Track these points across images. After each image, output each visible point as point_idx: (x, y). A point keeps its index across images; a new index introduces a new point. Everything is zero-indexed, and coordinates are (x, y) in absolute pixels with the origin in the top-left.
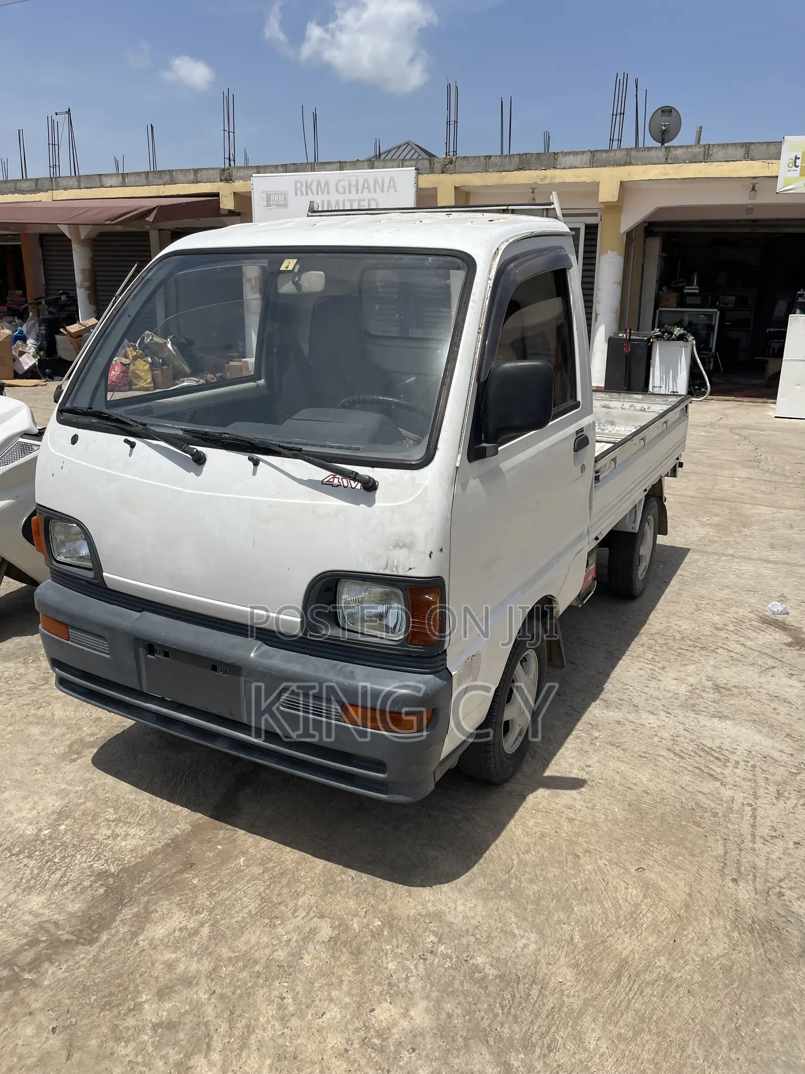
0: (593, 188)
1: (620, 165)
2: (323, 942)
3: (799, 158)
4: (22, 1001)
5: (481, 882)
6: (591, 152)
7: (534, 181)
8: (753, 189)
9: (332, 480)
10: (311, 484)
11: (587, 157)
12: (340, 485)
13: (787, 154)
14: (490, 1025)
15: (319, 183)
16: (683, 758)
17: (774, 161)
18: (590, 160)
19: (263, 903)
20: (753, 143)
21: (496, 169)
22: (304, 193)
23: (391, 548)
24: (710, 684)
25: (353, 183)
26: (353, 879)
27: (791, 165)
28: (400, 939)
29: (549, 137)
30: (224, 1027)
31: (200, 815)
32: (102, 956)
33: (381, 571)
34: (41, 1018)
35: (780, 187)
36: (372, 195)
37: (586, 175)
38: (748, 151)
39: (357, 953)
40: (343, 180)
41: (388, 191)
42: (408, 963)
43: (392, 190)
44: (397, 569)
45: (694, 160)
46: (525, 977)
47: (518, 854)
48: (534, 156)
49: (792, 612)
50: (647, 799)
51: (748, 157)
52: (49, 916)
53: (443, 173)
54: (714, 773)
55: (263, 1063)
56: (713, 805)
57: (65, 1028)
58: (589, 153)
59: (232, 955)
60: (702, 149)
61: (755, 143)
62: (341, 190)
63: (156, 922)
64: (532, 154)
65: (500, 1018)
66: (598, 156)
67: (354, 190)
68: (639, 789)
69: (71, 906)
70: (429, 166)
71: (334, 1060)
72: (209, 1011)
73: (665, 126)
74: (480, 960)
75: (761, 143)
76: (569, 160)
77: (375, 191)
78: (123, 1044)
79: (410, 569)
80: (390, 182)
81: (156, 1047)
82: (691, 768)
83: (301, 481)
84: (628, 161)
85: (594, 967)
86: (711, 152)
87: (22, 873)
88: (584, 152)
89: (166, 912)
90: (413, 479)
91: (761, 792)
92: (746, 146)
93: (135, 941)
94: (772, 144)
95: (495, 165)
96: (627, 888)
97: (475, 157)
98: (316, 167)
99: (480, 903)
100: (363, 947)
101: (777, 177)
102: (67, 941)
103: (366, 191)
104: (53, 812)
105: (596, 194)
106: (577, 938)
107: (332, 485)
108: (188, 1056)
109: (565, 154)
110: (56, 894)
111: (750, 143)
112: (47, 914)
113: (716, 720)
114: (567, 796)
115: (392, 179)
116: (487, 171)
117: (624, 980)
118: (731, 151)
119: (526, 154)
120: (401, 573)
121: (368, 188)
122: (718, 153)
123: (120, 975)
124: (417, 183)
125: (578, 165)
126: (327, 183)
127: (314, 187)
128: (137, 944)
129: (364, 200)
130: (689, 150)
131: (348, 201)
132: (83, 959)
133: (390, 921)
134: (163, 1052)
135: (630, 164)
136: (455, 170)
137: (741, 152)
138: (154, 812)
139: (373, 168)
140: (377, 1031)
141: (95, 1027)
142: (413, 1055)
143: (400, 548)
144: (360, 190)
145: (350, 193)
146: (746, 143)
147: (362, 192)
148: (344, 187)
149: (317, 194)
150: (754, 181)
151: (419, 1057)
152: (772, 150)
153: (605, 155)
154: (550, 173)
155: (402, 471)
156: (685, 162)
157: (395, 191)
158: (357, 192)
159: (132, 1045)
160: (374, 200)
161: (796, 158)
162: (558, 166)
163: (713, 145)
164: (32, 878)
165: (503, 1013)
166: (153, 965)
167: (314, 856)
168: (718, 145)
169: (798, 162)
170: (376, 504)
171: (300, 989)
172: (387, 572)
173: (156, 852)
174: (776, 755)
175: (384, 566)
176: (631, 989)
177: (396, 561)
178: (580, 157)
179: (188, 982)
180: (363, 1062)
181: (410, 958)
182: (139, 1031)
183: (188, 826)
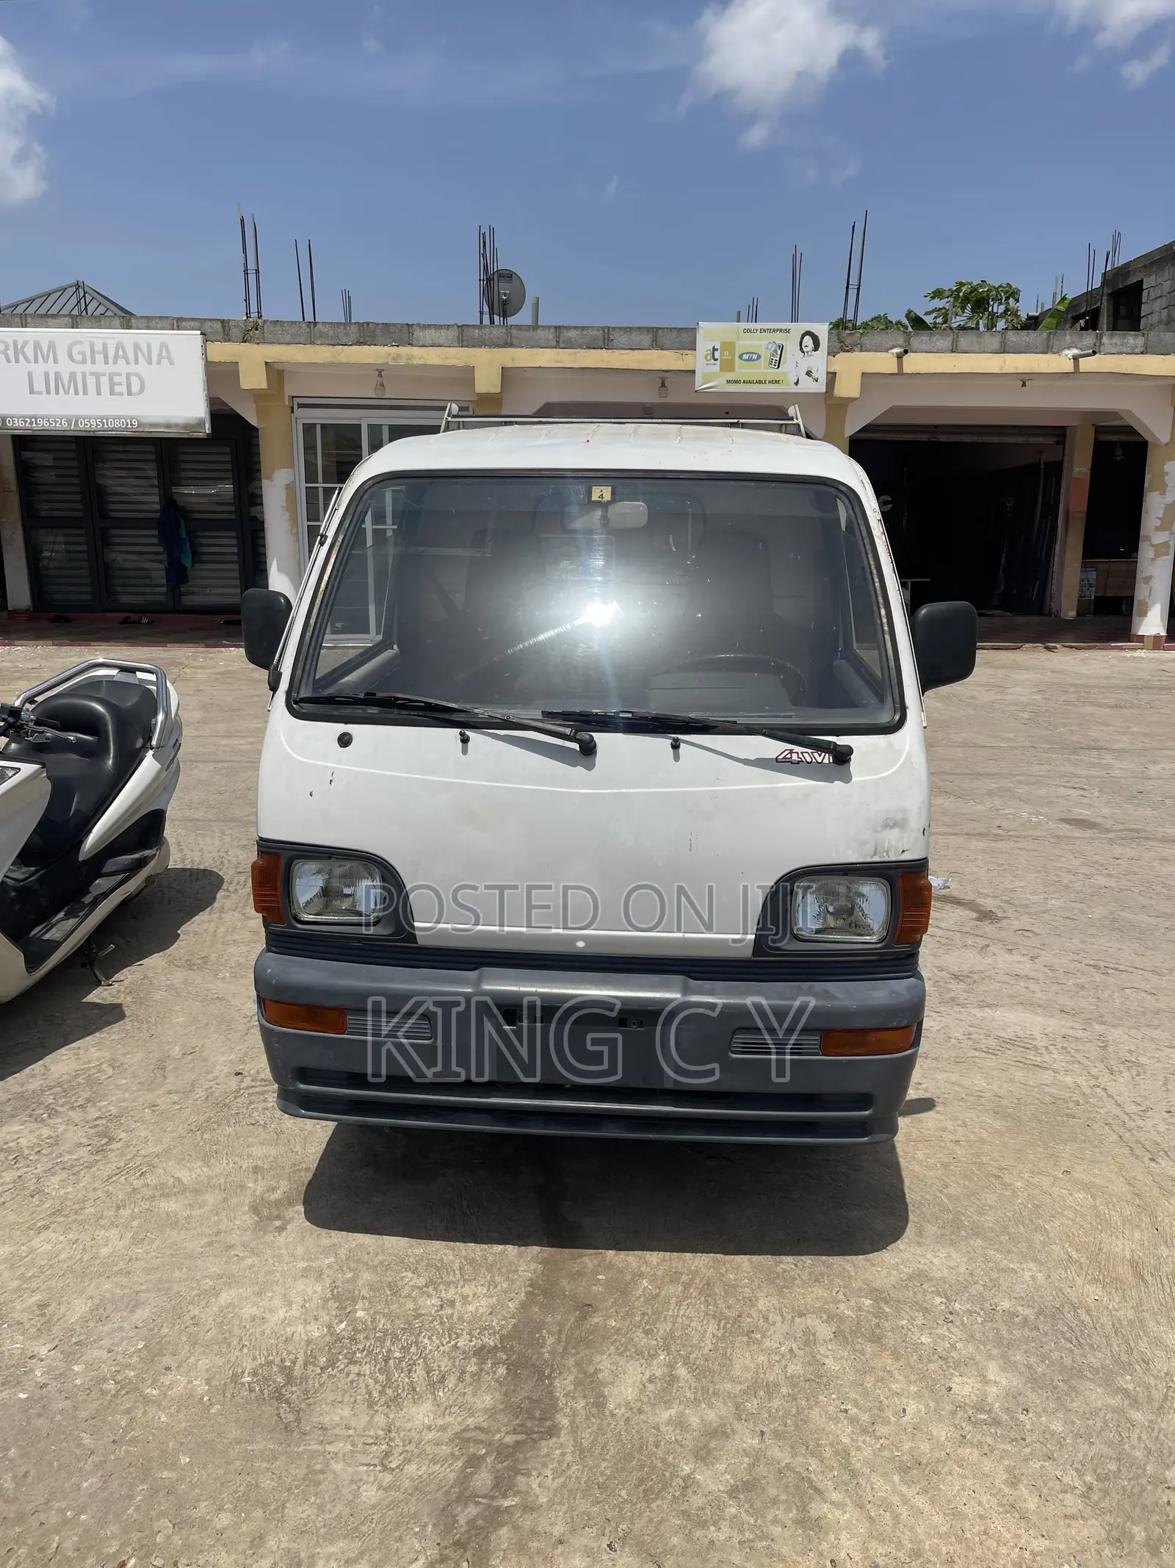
0: (466, 376)
1: (498, 346)
2: (831, 1340)
3: (717, 350)
4: (534, 1533)
5: (931, 1229)
6: (458, 327)
7: (385, 361)
8: (663, 385)
9: (789, 756)
10: (761, 763)
11: (453, 333)
12: (802, 761)
13: (703, 345)
14: (1073, 1361)
15: (37, 346)
16: (997, 1055)
17: (689, 352)
18: (458, 337)
19: (720, 1322)
20: (660, 329)
21: (324, 341)
22: (12, 358)
23: (879, 829)
24: (944, 974)
25: (99, 347)
26: (796, 1265)
27: (709, 357)
28: (908, 1310)
29: (349, 298)
30: (814, 1464)
31: (537, 1249)
32: (585, 1443)
33: (869, 859)
34: (579, 1541)
35: (700, 384)
36: (132, 368)
37: (456, 356)
38: (656, 338)
39: (877, 1339)
40: (82, 343)
41: (159, 363)
42: (939, 1331)
43: (165, 362)
44: (887, 854)
45: (591, 346)
46: (1062, 1305)
47: (941, 1192)
48: (380, 326)
49: (953, 886)
50: (1005, 1102)
51: (656, 345)
52: (459, 1424)
53: (244, 341)
54: (1036, 1063)
55: (893, 1482)
56: (1067, 1095)
57: (623, 1539)
58: (456, 327)
59: (744, 1387)
60: (601, 332)
61: (663, 329)
62: (78, 357)
63: (613, 1383)
64: (377, 324)
65: (1077, 1351)
66: (467, 332)
67: (100, 358)
68: (989, 1094)
69: (479, 1402)
70: (220, 330)
71: (960, 1450)
72: (776, 1452)
73: (505, 295)
74: (1006, 1304)
75: (671, 329)
76: (430, 335)
77: (137, 362)
78: (712, 1528)
79: (903, 851)
80: (161, 352)
81: (756, 1513)
82: (1013, 1063)
83: (746, 762)
84: (509, 341)
85: (1114, 1275)
86: (612, 337)
87: (362, 1385)
88: (448, 327)
89: (614, 1368)
90: (890, 745)
91: (1094, 1071)
92: (654, 331)
93: (607, 1413)
94: (684, 331)
95: (322, 335)
96: (1071, 1194)
97: (292, 322)
98: (29, 320)
99: (952, 1249)
100: (877, 1331)
101: (693, 372)
102: (517, 1443)
103: (121, 361)
104: (326, 1300)
105: (471, 381)
106: (1075, 1255)
107: (792, 763)
108: (803, 1508)
109: (423, 327)
110: (441, 1394)
111: (658, 329)
112: (454, 1421)
113: (987, 1010)
114: (928, 1118)
115: (164, 346)
116: (313, 343)
117: (1149, 1279)
118: (636, 337)
119: (368, 324)
120: (893, 858)
121: (125, 357)
122: (621, 338)
123: (629, 1457)
124: (205, 353)
125: (442, 342)
126: (52, 346)
127: (29, 351)
128: (613, 1415)
129: (119, 374)
130: (585, 332)
131: (92, 374)
132: (563, 1454)
133: (878, 1295)
134: (770, 1517)
135: (511, 345)
136: (264, 338)
137: (647, 339)
138: (472, 1262)
139: (129, 327)
140: (973, 1407)
141: (660, 1523)
142: (1030, 1415)
143: (891, 828)
144: (111, 360)
145: (93, 362)
146: (653, 328)
147: (115, 362)
148: (83, 354)
149: (36, 361)
150: (665, 375)
151: (1039, 1415)
152: (684, 338)
153: (477, 331)
154: (405, 350)
155: (875, 736)
156: (582, 348)
157: (171, 363)
158: (106, 362)
159: (723, 1524)
160: (137, 375)
161: (714, 349)
162: (415, 342)
163: (614, 328)
164: (384, 1387)
165: (1075, 1346)
166: (658, 1429)
167: (726, 1254)
168: (620, 328)
169: (717, 355)
170: (853, 779)
171: (853, 1395)
172: (877, 859)
173: (524, 1306)
174: (1071, 1032)
175: (872, 853)
176: (1163, 1285)
177: (886, 844)
178: (443, 332)
179: (720, 1432)
180: (989, 1440)
181: (935, 1325)
182: (718, 1505)
183: (533, 1266)
